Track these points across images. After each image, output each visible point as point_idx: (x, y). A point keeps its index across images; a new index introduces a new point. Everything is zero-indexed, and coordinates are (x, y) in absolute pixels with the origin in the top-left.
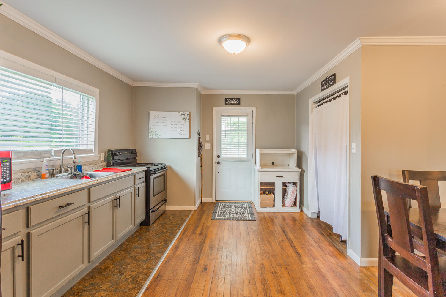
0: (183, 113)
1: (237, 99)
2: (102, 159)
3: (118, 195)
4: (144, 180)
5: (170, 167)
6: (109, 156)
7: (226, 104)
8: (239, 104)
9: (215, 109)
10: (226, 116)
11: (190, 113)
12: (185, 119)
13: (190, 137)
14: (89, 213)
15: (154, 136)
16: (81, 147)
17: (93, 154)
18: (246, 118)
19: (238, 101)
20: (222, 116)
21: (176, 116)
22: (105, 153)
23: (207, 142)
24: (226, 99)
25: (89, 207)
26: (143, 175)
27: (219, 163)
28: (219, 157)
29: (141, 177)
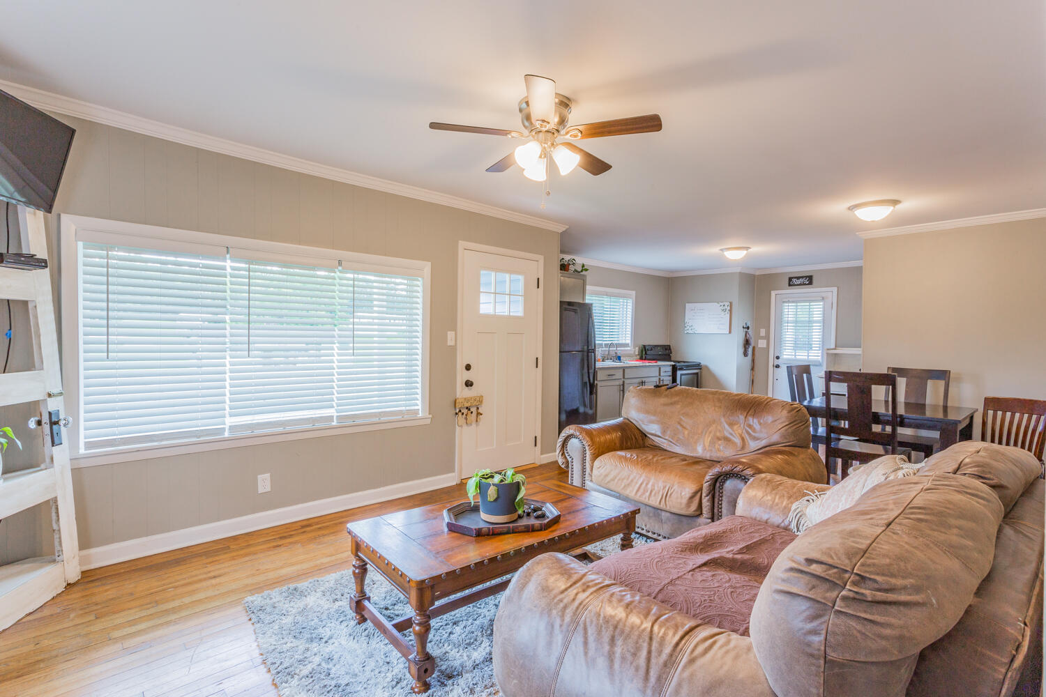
0: (722, 304)
1: (806, 277)
2: (637, 353)
3: (644, 380)
4: (670, 374)
5: (706, 367)
6: (642, 351)
7: (790, 285)
8: (811, 283)
9: (773, 293)
10: (789, 302)
11: (731, 303)
12: (724, 310)
13: (730, 332)
14: (623, 385)
15: (690, 332)
16: (620, 342)
17: (629, 348)
18: (821, 303)
19: (809, 280)
20: (784, 302)
21: (714, 308)
22: (639, 348)
23: (762, 338)
24: (790, 279)
25: (624, 382)
26: (670, 369)
27: (778, 366)
28: (778, 358)
29: (667, 370)
